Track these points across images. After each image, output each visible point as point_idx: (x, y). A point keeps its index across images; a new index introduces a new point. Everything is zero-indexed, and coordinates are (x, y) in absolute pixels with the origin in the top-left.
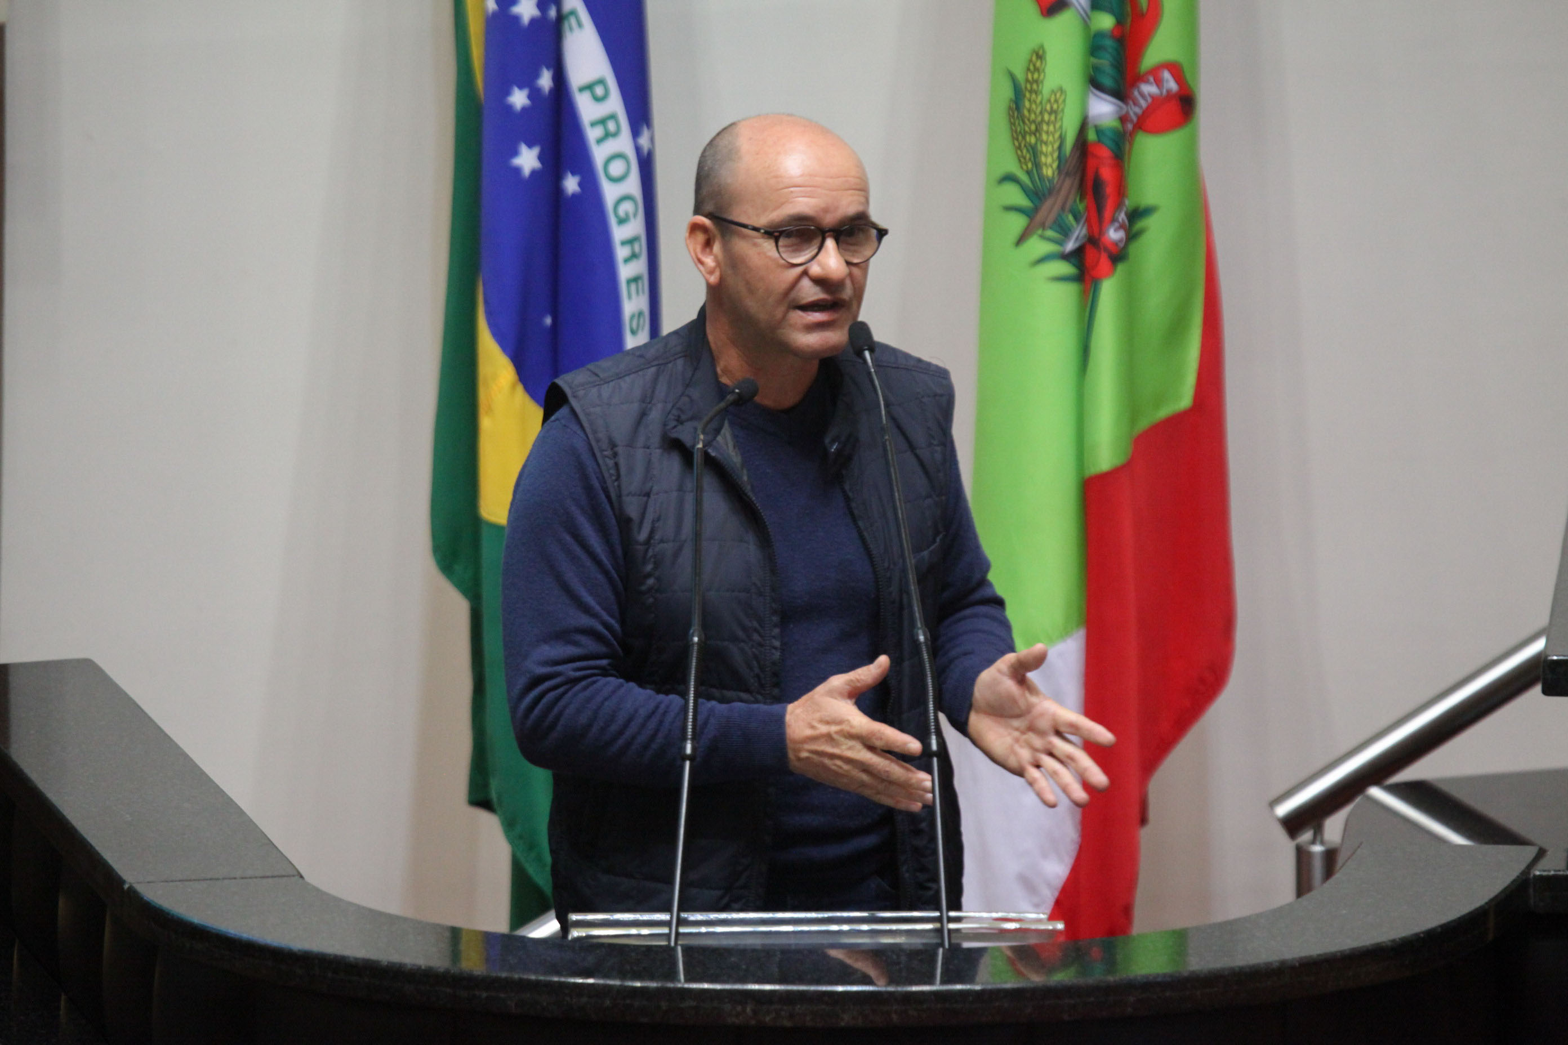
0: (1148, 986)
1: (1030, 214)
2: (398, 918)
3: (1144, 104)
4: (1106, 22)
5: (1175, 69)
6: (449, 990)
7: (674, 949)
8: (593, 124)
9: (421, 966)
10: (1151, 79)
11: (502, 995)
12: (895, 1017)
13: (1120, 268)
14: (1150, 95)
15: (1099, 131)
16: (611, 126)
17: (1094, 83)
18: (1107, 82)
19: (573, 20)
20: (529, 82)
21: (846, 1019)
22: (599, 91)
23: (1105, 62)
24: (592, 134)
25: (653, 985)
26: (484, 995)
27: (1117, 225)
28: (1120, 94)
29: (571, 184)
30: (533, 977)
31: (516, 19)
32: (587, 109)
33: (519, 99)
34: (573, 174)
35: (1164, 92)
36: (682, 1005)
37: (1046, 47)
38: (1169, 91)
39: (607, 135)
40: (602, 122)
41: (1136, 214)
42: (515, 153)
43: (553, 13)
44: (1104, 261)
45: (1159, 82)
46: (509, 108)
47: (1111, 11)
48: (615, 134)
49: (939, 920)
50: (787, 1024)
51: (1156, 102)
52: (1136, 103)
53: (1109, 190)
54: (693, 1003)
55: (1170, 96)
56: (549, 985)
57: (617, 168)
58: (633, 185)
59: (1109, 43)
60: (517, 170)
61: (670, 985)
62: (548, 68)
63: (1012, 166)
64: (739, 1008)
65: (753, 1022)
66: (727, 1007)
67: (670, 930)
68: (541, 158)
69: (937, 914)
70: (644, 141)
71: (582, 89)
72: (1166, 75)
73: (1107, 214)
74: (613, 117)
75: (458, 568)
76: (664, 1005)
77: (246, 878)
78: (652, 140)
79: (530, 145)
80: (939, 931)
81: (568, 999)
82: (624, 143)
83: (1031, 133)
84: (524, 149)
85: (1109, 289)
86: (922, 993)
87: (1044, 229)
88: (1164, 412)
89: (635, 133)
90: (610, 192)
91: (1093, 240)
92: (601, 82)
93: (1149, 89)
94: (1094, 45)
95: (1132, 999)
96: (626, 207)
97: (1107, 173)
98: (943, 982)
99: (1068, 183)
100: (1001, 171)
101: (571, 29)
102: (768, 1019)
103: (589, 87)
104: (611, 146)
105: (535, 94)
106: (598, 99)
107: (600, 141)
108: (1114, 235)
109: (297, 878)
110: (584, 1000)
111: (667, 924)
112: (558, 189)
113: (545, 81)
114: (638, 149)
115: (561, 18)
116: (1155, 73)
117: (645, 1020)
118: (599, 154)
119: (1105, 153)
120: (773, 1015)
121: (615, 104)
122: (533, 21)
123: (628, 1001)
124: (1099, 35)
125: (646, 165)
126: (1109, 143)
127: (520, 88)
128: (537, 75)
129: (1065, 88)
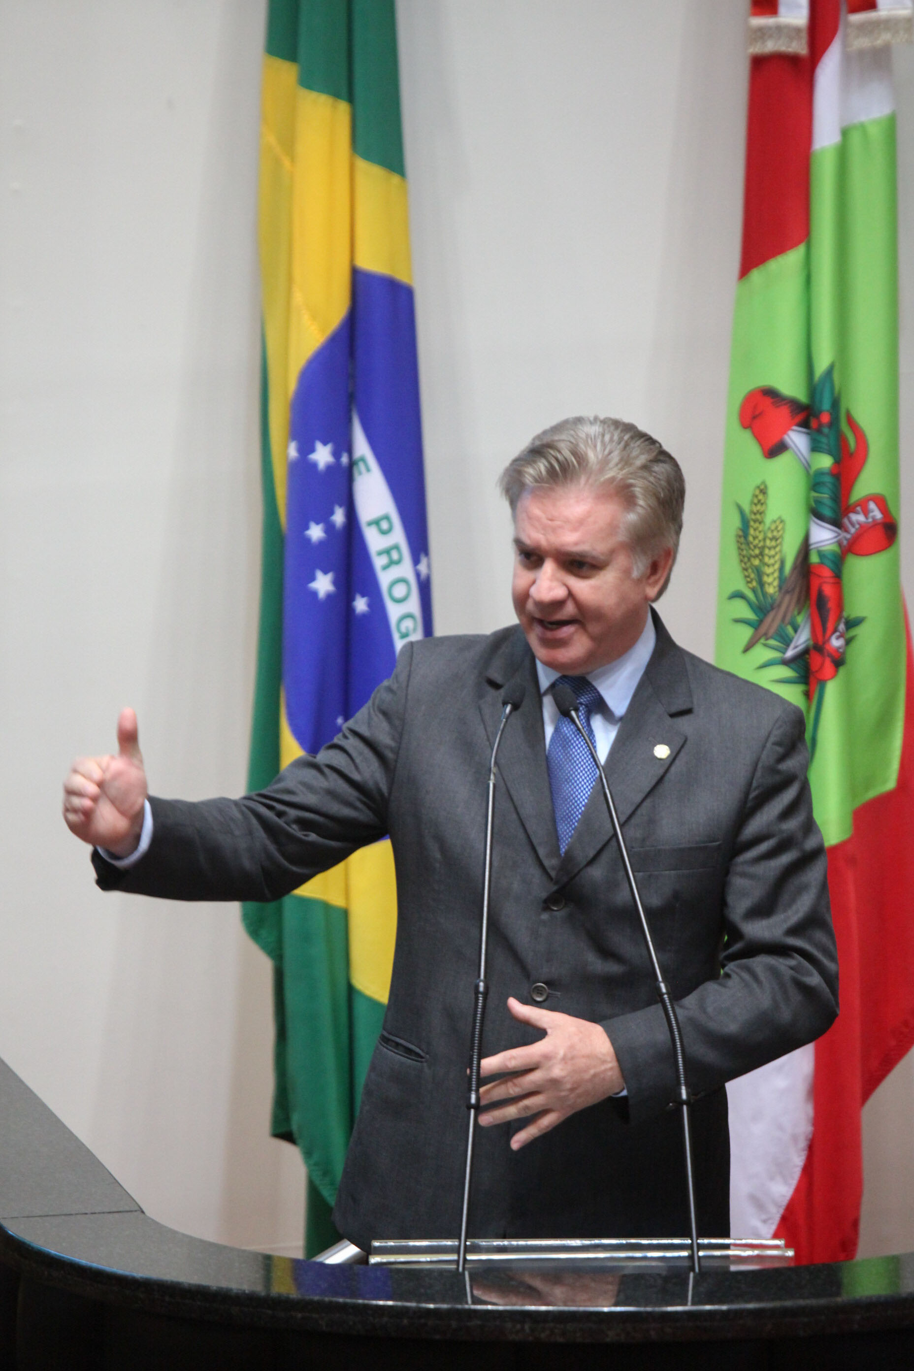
0: (872, 1306)
1: (756, 626)
2: (225, 1247)
3: (853, 530)
4: (825, 462)
5: (880, 502)
6: (270, 1312)
7: (463, 1274)
8: (380, 553)
9: (245, 1291)
10: (859, 509)
11: (315, 1316)
12: (652, 1333)
13: (842, 670)
14: (859, 523)
15: (821, 554)
16: (395, 556)
17: (815, 513)
18: (827, 512)
19: (361, 466)
20: (324, 518)
21: (612, 1335)
22: (385, 525)
23: (825, 496)
24: (379, 562)
25: (445, 1306)
26: (299, 1315)
27: (837, 634)
28: (837, 523)
29: (361, 605)
30: (341, 1300)
31: (314, 465)
32: (375, 541)
33: (316, 532)
34: (363, 596)
35: (870, 520)
36: (469, 1324)
37: (768, 483)
38: (874, 520)
39: (392, 563)
40: (387, 552)
41: (852, 624)
42: (313, 579)
43: (345, 459)
44: (828, 665)
45: (866, 512)
46: (308, 540)
47: (830, 453)
48: (398, 562)
49: (689, 1247)
50: (561, 1340)
51: (864, 529)
52: (847, 531)
53: (831, 605)
54: (479, 1323)
55: (875, 524)
56: (355, 1307)
57: (400, 591)
58: (413, 605)
59: (828, 479)
60: (315, 594)
61: (459, 1306)
62: (341, 506)
63: (740, 585)
64: (518, 1326)
65: (531, 1338)
66: (509, 1325)
67: (459, 1257)
68: (335, 583)
69: (689, 1241)
70: (423, 568)
71: (370, 524)
72: (872, 506)
73: (830, 625)
74: (396, 547)
75: (264, 933)
76: (454, 1324)
77: (95, 1213)
78: (429, 566)
79: (325, 572)
80: (691, 1257)
81: (371, 1318)
82: (406, 569)
83: (756, 556)
84: (319, 575)
85: (832, 690)
86: (676, 1313)
87: (767, 639)
88: (872, 794)
89: (416, 561)
90: (394, 612)
91: (817, 647)
92: (387, 518)
93: (858, 518)
94: (815, 482)
95: (858, 1317)
96: (408, 624)
97: (828, 590)
98: (693, 1304)
99: (787, 598)
100: (731, 589)
101: (360, 473)
102: (543, 1335)
103: (376, 522)
104: (395, 572)
105: (330, 528)
106: (384, 533)
107: (385, 568)
108: (836, 642)
109: (139, 1213)
110: (385, 1319)
111: (456, 1250)
112: (349, 608)
113: (339, 517)
114: (418, 575)
115: (352, 464)
116: (863, 505)
117: (437, 1337)
118: (385, 579)
119: (827, 573)
120: (548, 1332)
121: (398, 536)
122: (329, 468)
123: (423, 1321)
124: (820, 473)
125: (425, 588)
126: (828, 563)
127: (317, 523)
128: (332, 513)
129: (784, 517)
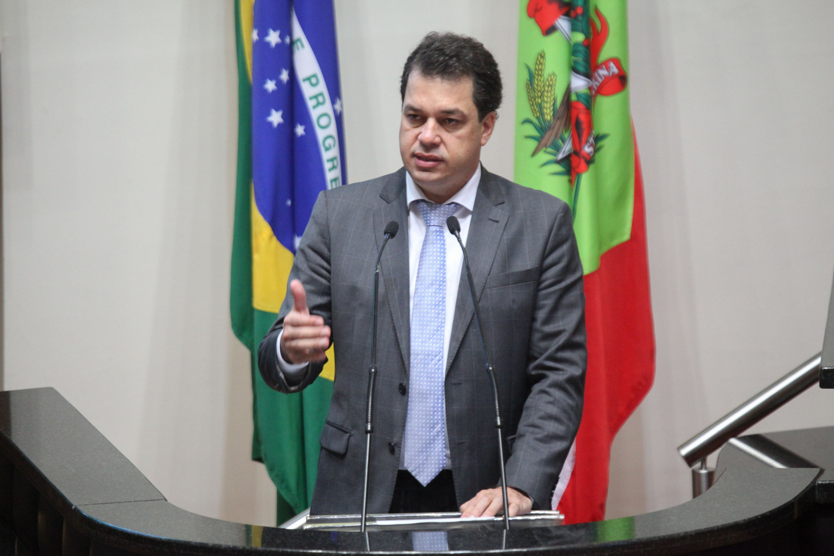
0: (615, 547)
1: (539, 140)
3: (600, 80)
4: (580, 37)
5: (616, 61)
7: (364, 534)
8: (311, 98)
9: (230, 546)
10: (604, 67)
13: (592, 167)
14: (603, 75)
15: (577, 95)
16: (320, 99)
18: (581, 69)
19: (299, 44)
20: (275, 76)
22: (314, 81)
23: (580, 59)
24: (310, 104)
25: (353, 553)
27: (589, 144)
28: (588, 75)
29: (300, 130)
31: (268, 44)
32: (307, 91)
33: (270, 86)
34: (301, 125)
35: (611, 73)
37: (546, 52)
38: (613, 73)
39: (318, 104)
40: (316, 97)
41: (598, 138)
42: (269, 114)
43: (288, 40)
44: (583, 164)
45: (608, 69)
46: (265, 91)
47: (583, 32)
48: (323, 103)
51: (607, 79)
52: (596, 80)
53: (584, 126)
55: (614, 76)
57: (324, 121)
58: (332, 130)
59: (582, 49)
60: (270, 124)
62: (286, 69)
63: (529, 115)
67: (362, 524)
68: (283, 116)
70: (337, 107)
71: (304, 80)
72: (612, 65)
73: (584, 139)
74: (321, 94)
75: (245, 335)
77: (136, 501)
78: (342, 106)
79: (277, 110)
80: (504, 521)
82: (327, 108)
83: (539, 97)
84: (274, 112)
85: (585, 179)
87: (546, 148)
88: (616, 242)
89: (333, 102)
90: (321, 134)
91: (576, 152)
92: (315, 76)
93: (603, 72)
94: (574, 50)
96: (329, 142)
97: (582, 117)
98: (507, 548)
99: (558, 123)
100: (524, 117)
101: (298, 48)
103: (308, 79)
104: (321, 110)
105: (279, 83)
106: (313, 85)
107: (314, 107)
108: (587, 149)
109: (164, 501)
111: (360, 520)
112: (293, 133)
113: (285, 76)
114: (335, 111)
115: (292, 43)
116: (606, 64)
118: (314, 114)
119: (581, 107)
121: (322, 87)
122: (277, 45)
124: (576, 45)
125: (339, 119)
126: (583, 101)
127: (271, 80)
128: (280, 73)
129: (556, 72)
